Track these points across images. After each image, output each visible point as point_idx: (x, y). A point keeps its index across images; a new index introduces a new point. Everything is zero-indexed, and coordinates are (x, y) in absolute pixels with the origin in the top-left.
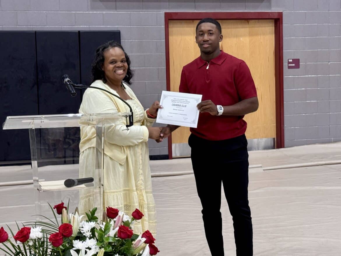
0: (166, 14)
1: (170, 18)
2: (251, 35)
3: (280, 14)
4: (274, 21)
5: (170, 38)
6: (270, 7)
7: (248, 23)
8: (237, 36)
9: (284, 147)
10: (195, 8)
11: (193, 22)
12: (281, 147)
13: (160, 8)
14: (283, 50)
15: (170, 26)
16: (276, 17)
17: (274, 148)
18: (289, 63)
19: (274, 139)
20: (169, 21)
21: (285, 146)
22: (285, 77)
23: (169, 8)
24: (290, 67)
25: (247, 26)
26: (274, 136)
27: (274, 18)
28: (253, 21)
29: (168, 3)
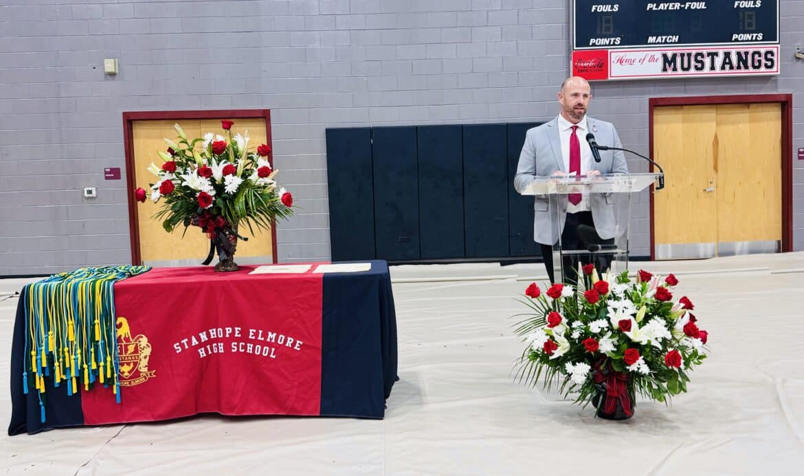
0: (651, 100)
1: (655, 104)
2: (752, 121)
3: (789, 97)
4: (780, 104)
5: (655, 127)
6: (776, 88)
7: (749, 107)
8: (734, 123)
9: (792, 251)
10: (685, 92)
11: (682, 108)
12: (788, 251)
13: (643, 93)
14: (792, 137)
15: (655, 113)
16: (784, 100)
17: (778, 251)
18: (799, 153)
19: (779, 242)
20: (655, 108)
21: (794, 249)
22: (794, 169)
23: (654, 93)
24: (800, 158)
25: (747, 110)
26: (780, 238)
27: (781, 100)
28: (755, 105)
29: (653, 88)
